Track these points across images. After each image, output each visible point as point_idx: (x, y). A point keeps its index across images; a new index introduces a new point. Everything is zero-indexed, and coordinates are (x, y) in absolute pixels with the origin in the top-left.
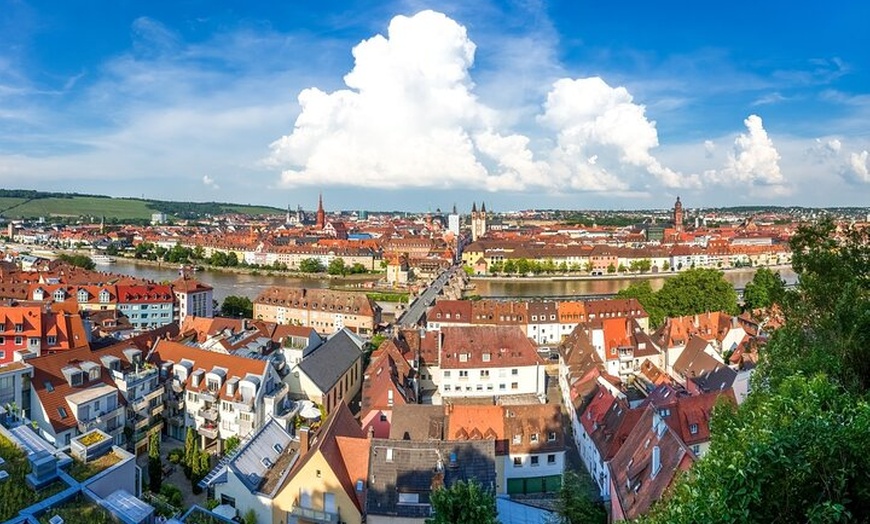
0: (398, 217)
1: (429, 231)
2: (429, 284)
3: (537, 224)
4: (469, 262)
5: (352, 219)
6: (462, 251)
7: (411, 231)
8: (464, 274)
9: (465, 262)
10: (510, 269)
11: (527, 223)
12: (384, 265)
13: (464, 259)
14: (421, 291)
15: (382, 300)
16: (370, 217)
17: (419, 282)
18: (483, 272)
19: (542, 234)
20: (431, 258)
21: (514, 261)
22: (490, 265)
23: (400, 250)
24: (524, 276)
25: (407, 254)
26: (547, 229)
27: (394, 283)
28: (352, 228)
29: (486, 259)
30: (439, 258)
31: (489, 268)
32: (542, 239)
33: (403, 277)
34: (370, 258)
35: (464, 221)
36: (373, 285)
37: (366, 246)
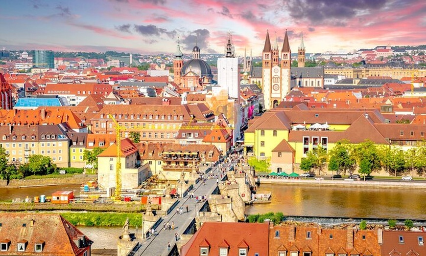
0: (115, 63)
1: (178, 90)
2: (181, 191)
3: (396, 74)
4: (258, 150)
5: (20, 66)
6: (244, 129)
7: (143, 90)
8: (249, 173)
9: (249, 149)
10: (342, 163)
11: (374, 72)
12: (91, 158)
13: (247, 144)
14: (166, 204)
15: (90, 225)
16: (58, 63)
17: (161, 189)
18: (287, 169)
19: (407, 95)
20: (183, 142)
21: (350, 149)
22: (300, 155)
23: (123, 127)
24: (369, 178)
25: (136, 135)
26: (417, 85)
27: (112, 190)
28: (21, 85)
29: (292, 144)
30: (200, 142)
31: (298, 160)
32: (407, 105)
33: (129, 179)
34: (62, 145)
35: (246, 70)
36: (71, 197)
37: (53, 120)
